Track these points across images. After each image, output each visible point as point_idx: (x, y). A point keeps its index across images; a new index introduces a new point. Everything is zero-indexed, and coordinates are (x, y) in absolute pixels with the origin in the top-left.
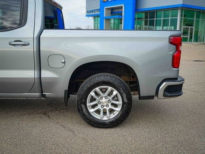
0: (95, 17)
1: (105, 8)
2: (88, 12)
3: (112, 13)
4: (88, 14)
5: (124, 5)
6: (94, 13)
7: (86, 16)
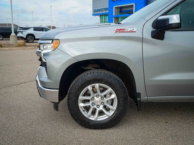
0: (101, 15)
1: (114, 7)
2: (94, 11)
3: (120, 12)
4: (94, 13)
5: (135, 4)
6: (101, 12)
7: (93, 15)
